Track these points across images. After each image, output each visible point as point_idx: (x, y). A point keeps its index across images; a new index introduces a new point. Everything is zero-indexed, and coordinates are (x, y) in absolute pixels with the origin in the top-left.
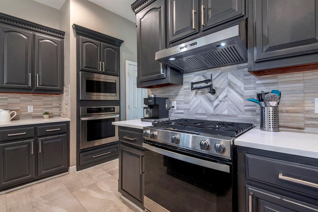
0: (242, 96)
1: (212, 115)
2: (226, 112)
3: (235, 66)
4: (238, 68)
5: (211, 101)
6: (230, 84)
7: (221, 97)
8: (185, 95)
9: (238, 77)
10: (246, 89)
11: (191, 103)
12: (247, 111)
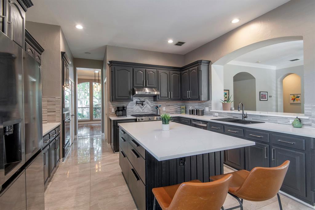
0: (150, 106)
1: (142, 112)
2: (146, 111)
3: (148, 97)
4: (150, 98)
5: (142, 108)
6: (147, 103)
7: (145, 106)
8: (131, 106)
9: (149, 101)
10: (151, 104)
11: (134, 108)
12: (152, 110)
